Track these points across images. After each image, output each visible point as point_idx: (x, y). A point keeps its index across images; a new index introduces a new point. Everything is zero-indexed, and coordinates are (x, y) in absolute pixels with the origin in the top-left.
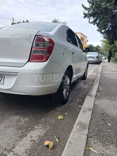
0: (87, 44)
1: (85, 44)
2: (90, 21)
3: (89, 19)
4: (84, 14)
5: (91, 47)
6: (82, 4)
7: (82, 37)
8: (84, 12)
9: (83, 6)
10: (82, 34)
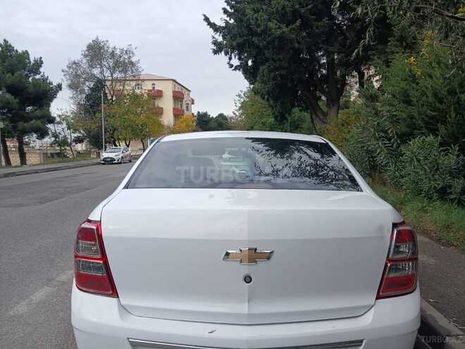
0: (193, 111)
1: (187, 110)
2: (232, 62)
3: (230, 59)
4: (215, 43)
5: (204, 119)
6: (205, 15)
7: (177, 90)
8: (213, 37)
9: (207, 19)
10: (174, 81)
